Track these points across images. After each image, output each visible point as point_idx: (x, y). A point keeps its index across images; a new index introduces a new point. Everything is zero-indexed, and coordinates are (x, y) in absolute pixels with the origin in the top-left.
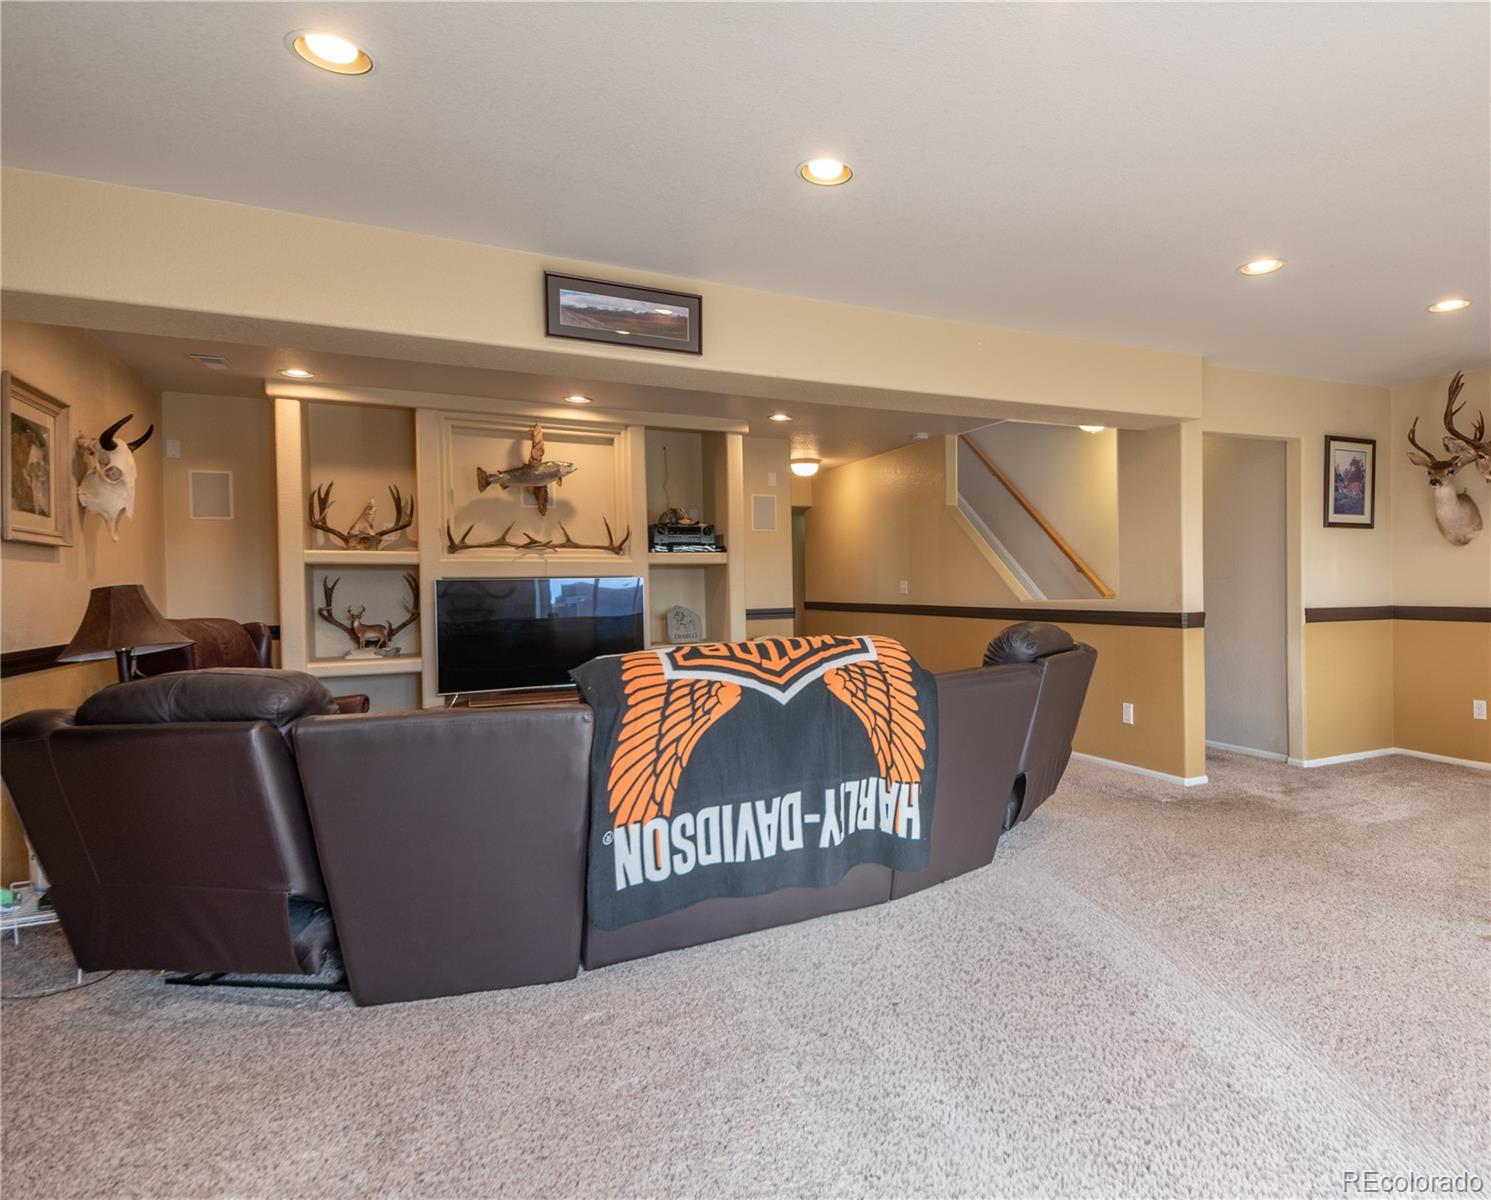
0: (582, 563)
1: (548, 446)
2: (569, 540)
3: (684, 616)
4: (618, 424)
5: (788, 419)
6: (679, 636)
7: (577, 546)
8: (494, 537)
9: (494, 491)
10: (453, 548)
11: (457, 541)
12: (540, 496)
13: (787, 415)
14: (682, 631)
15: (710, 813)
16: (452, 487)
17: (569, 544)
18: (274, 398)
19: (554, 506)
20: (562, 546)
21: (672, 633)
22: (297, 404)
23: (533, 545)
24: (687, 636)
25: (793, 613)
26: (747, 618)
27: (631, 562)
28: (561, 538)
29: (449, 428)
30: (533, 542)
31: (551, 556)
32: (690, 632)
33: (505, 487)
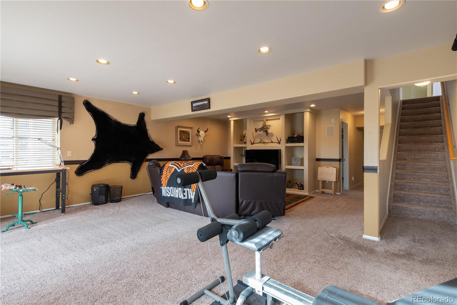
0: (272, 146)
1: (267, 122)
2: (272, 141)
3: (296, 159)
4: (279, 115)
5: (315, 106)
6: (295, 164)
7: (273, 143)
8: (260, 141)
9: (258, 132)
10: (252, 144)
11: (253, 142)
12: (266, 132)
13: (315, 105)
14: (295, 163)
15: (171, 188)
16: (253, 132)
17: (272, 142)
18: (230, 121)
19: (270, 134)
20: (270, 143)
21: (293, 163)
22: (233, 121)
23: (264, 143)
24: (297, 164)
25: (340, 160)
26: (316, 161)
27: (281, 146)
28: (271, 141)
29: (253, 121)
30: (264, 142)
31: (267, 145)
32: (298, 163)
33: (260, 131)
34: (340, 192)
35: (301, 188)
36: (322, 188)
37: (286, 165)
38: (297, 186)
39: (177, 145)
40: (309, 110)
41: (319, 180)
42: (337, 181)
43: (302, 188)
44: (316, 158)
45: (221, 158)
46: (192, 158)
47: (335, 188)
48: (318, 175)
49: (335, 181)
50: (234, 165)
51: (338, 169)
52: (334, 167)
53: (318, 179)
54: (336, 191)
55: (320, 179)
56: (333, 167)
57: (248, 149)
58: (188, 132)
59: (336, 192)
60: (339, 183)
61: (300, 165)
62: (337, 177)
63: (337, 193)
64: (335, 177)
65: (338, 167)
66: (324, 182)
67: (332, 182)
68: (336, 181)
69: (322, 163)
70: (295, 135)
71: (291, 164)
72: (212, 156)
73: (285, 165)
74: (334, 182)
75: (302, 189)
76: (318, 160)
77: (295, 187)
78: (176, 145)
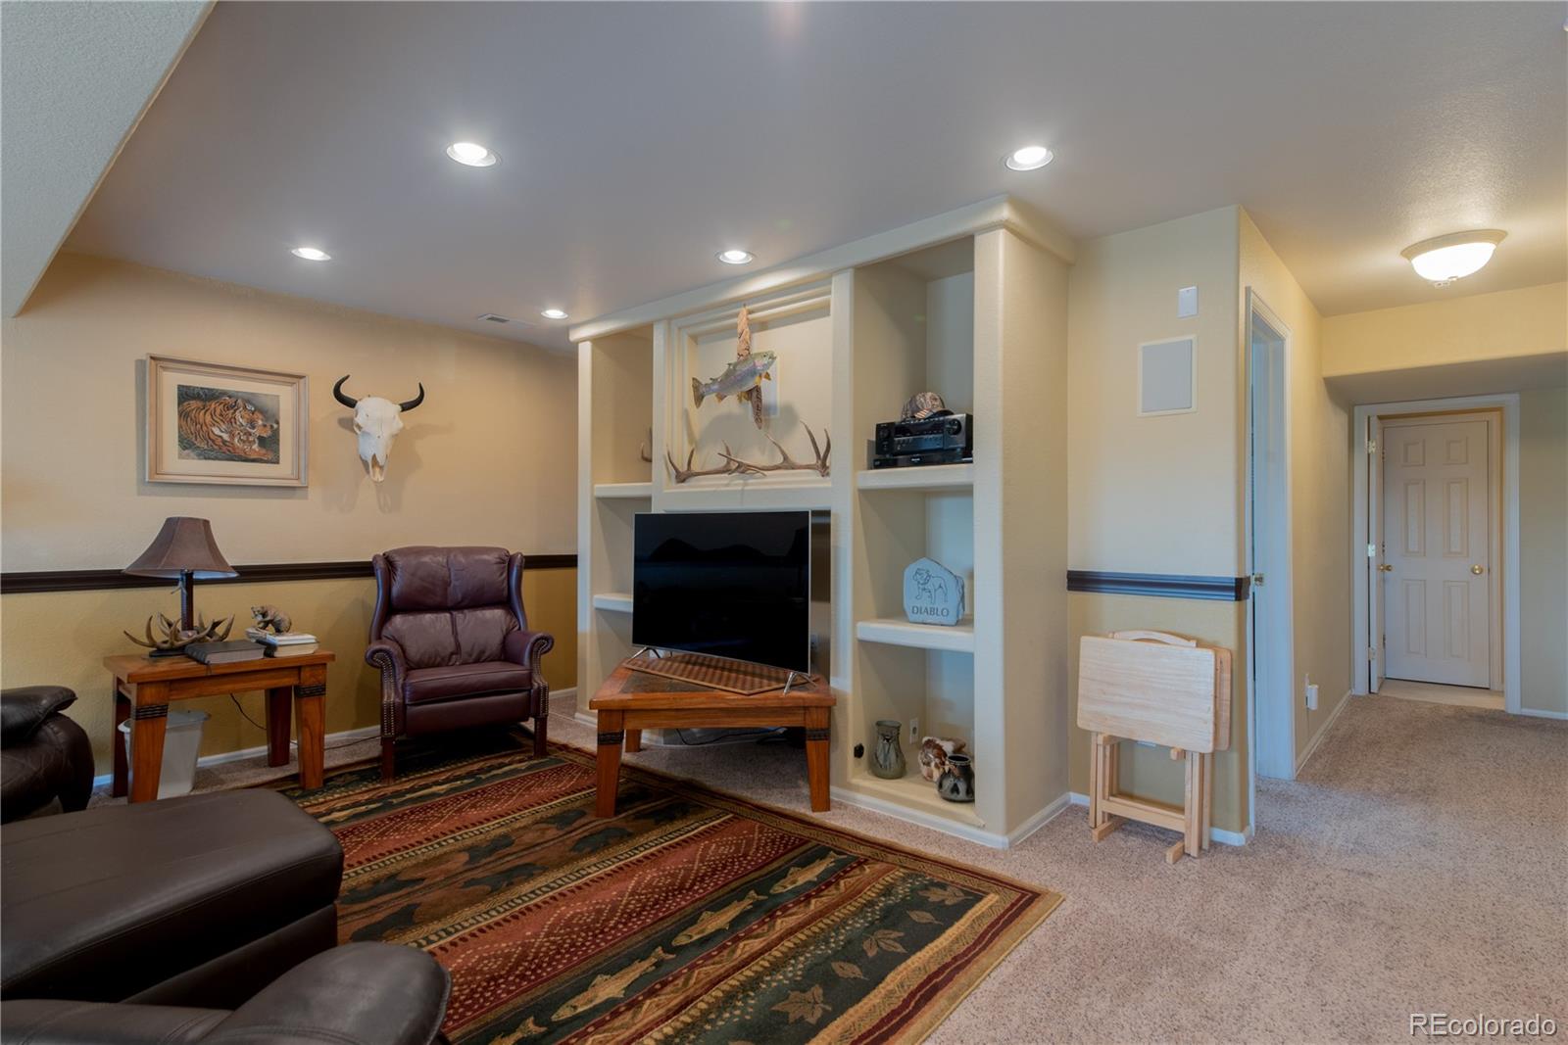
1: (758, 336)
2: (786, 458)
3: (930, 576)
4: (824, 276)
6: (919, 610)
7: (792, 467)
8: (720, 462)
9: (712, 405)
10: (681, 478)
11: (683, 468)
14: (925, 603)
16: (683, 404)
17: (787, 464)
18: (575, 343)
20: (777, 468)
21: (908, 603)
22: (588, 344)
23: (743, 469)
24: (933, 611)
25: (1239, 589)
26: (1070, 588)
27: (829, 485)
28: (779, 460)
29: (686, 339)
30: (740, 465)
31: (755, 483)
32: (939, 605)
33: (721, 398)
34: (1243, 824)
35: (955, 789)
36: (1112, 795)
37: (865, 619)
38: (936, 766)
39: (149, 482)
40: (1005, 213)
41: (1089, 732)
42: (1224, 746)
43: (962, 787)
44: (1070, 569)
45: (507, 561)
46: (236, 568)
47: (1207, 799)
48: (1081, 691)
49: (1208, 748)
50: (597, 605)
51: (1226, 656)
52: (1200, 644)
53: (1080, 724)
54: (1212, 815)
55: (1092, 727)
56: (1188, 638)
57: (657, 508)
58: (269, 404)
59: (1212, 825)
60: (1235, 757)
61: (952, 619)
62: (1225, 714)
63: (1219, 835)
64: (1210, 716)
65: (1229, 641)
66: (1121, 749)
67: (1183, 754)
68: (1213, 754)
69: (1108, 604)
70: (919, 410)
71: (893, 610)
72: (448, 551)
73: (855, 621)
74: (1202, 756)
75: (962, 795)
76: (1080, 581)
77: (924, 770)
78: (142, 482)
